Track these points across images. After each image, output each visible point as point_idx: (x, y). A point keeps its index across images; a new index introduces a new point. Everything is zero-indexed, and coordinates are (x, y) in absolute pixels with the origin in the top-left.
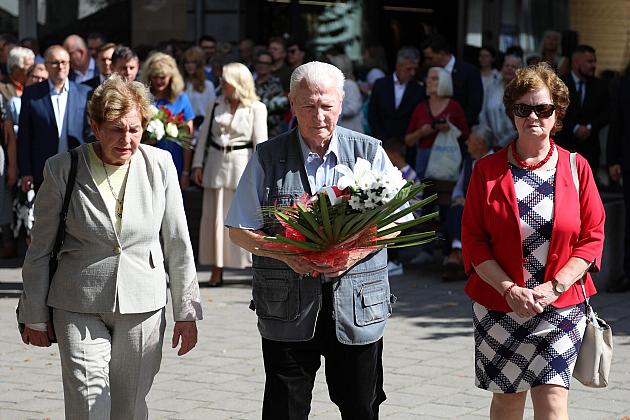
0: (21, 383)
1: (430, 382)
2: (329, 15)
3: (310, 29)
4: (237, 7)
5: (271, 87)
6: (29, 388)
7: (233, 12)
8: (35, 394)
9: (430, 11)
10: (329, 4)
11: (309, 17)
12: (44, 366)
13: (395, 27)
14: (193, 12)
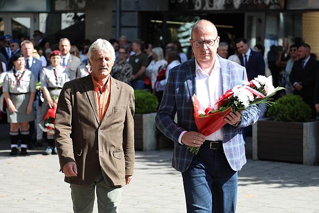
0: (23, 208)
2: (182, 28)
4: (136, 24)
7: (135, 27)
9: (231, 27)
10: (183, 23)
11: (172, 29)
12: (35, 200)
14: (114, 27)
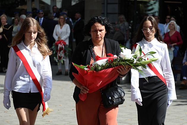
1: (171, 121)
6: (45, 120)
7: (116, 3)
8: (47, 122)
9: (181, 3)
11: (141, 5)
13: (169, 8)
14: (103, 4)
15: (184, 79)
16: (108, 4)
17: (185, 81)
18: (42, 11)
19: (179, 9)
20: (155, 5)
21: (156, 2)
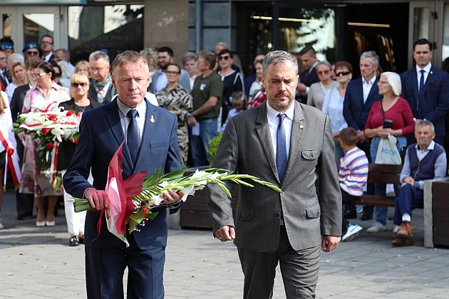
3: (289, 41)
4: (229, 23)
5: (179, 93)
7: (227, 27)
9: (388, 26)
10: (304, 21)
11: (287, 31)
13: (358, 39)
14: (193, 27)
15: (406, 222)
16: (203, 27)
17: (408, 225)
18: (36, 48)
19: (384, 43)
20: (323, 32)
21: (324, 24)
